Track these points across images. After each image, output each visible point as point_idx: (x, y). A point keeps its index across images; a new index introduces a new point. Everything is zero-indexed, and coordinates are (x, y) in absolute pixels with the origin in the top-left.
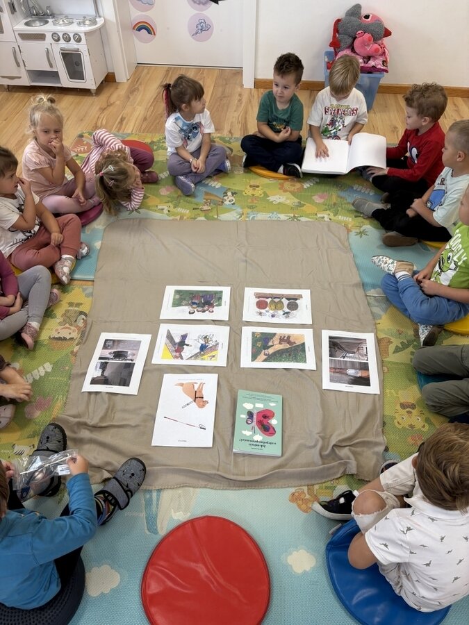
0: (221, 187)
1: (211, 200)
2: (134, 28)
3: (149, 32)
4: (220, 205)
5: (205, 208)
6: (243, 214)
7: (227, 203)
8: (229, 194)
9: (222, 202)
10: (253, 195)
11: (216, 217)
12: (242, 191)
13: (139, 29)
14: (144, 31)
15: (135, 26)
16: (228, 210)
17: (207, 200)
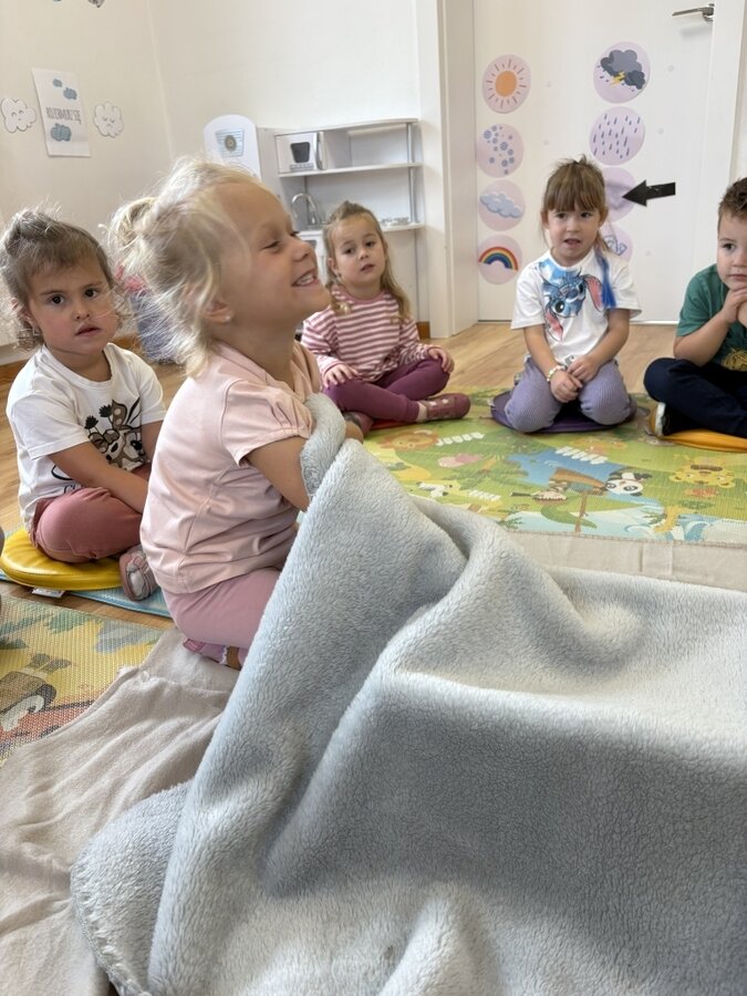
0: (606, 463)
1: (569, 483)
2: (480, 260)
3: (507, 265)
4: (595, 493)
5: (548, 495)
6: (665, 516)
7: (618, 489)
8: (628, 476)
9: (604, 489)
10: (701, 483)
11: (577, 514)
12: (666, 475)
13: (490, 261)
14: (498, 264)
15: (484, 254)
16: (617, 504)
17: (558, 482)
